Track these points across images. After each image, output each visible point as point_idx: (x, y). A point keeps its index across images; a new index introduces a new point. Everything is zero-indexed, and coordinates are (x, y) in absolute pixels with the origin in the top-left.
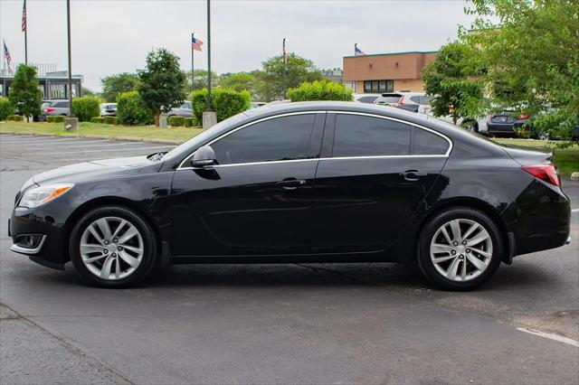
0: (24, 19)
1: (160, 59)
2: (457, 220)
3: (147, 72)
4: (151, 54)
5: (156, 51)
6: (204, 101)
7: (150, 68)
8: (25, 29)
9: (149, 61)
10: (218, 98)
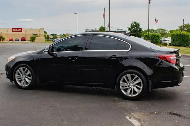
0: (104, 14)
1: (134, 24)
2: (130, 74)
3: (130, 28)
4: (132, 23)
5: (133, 22)
6: (147, 37)
7: (132, 27)
8: (104, 17)
9: (131, 25)
10: (151, 36)
